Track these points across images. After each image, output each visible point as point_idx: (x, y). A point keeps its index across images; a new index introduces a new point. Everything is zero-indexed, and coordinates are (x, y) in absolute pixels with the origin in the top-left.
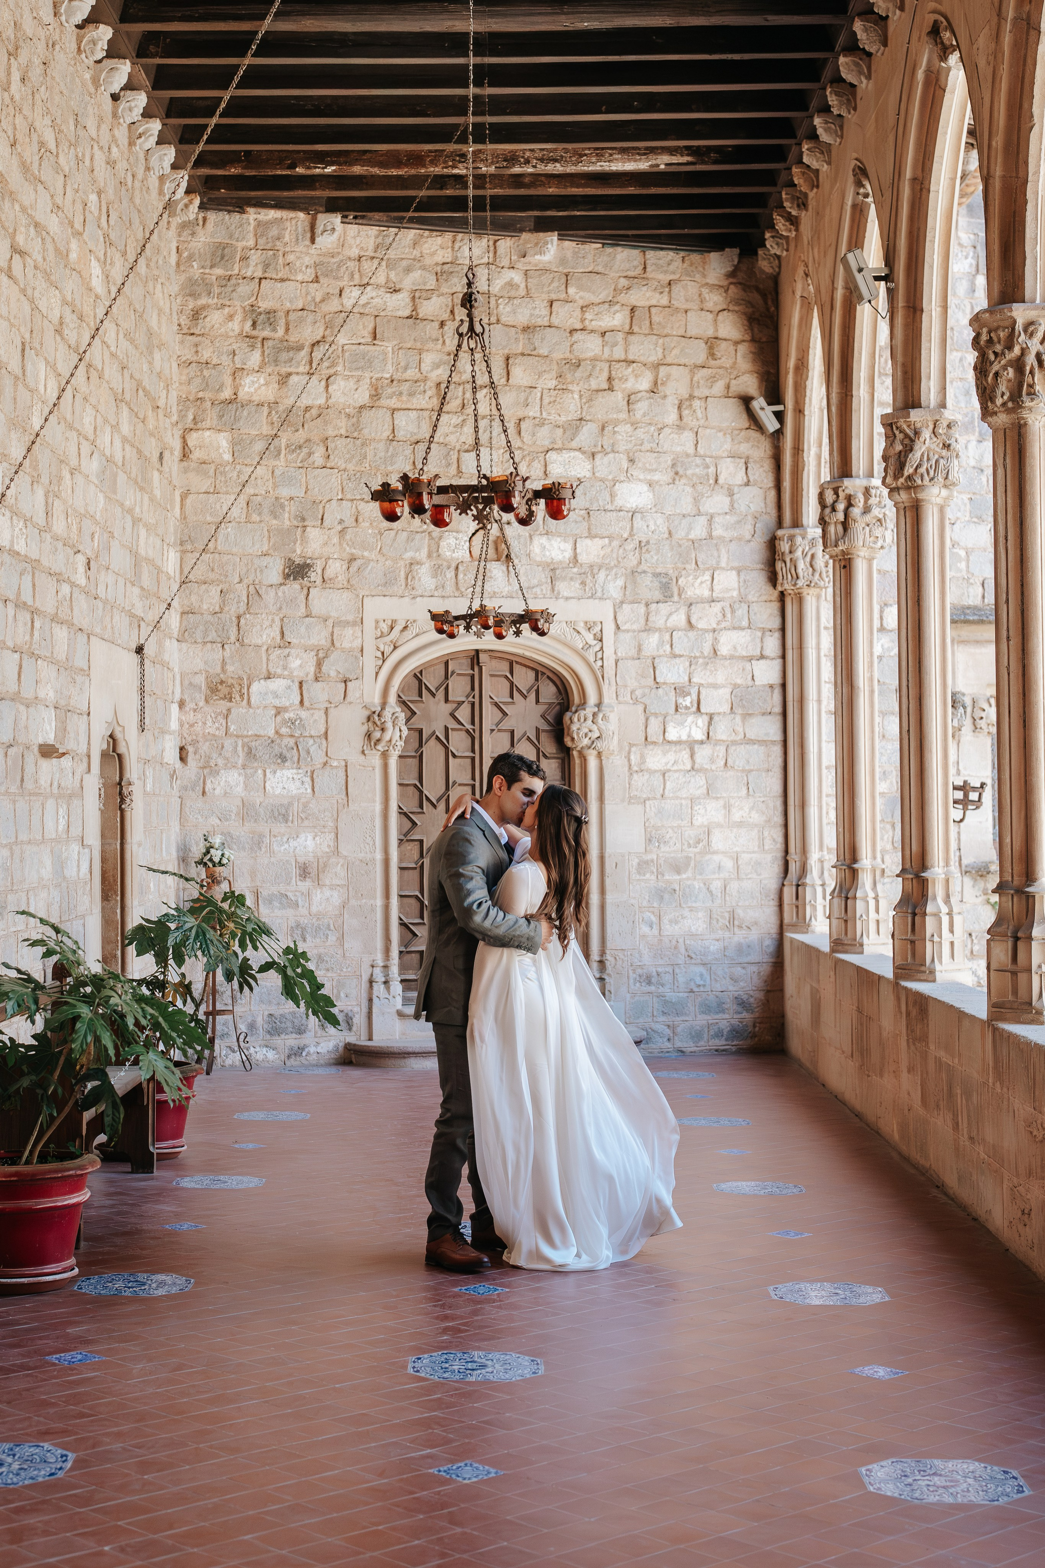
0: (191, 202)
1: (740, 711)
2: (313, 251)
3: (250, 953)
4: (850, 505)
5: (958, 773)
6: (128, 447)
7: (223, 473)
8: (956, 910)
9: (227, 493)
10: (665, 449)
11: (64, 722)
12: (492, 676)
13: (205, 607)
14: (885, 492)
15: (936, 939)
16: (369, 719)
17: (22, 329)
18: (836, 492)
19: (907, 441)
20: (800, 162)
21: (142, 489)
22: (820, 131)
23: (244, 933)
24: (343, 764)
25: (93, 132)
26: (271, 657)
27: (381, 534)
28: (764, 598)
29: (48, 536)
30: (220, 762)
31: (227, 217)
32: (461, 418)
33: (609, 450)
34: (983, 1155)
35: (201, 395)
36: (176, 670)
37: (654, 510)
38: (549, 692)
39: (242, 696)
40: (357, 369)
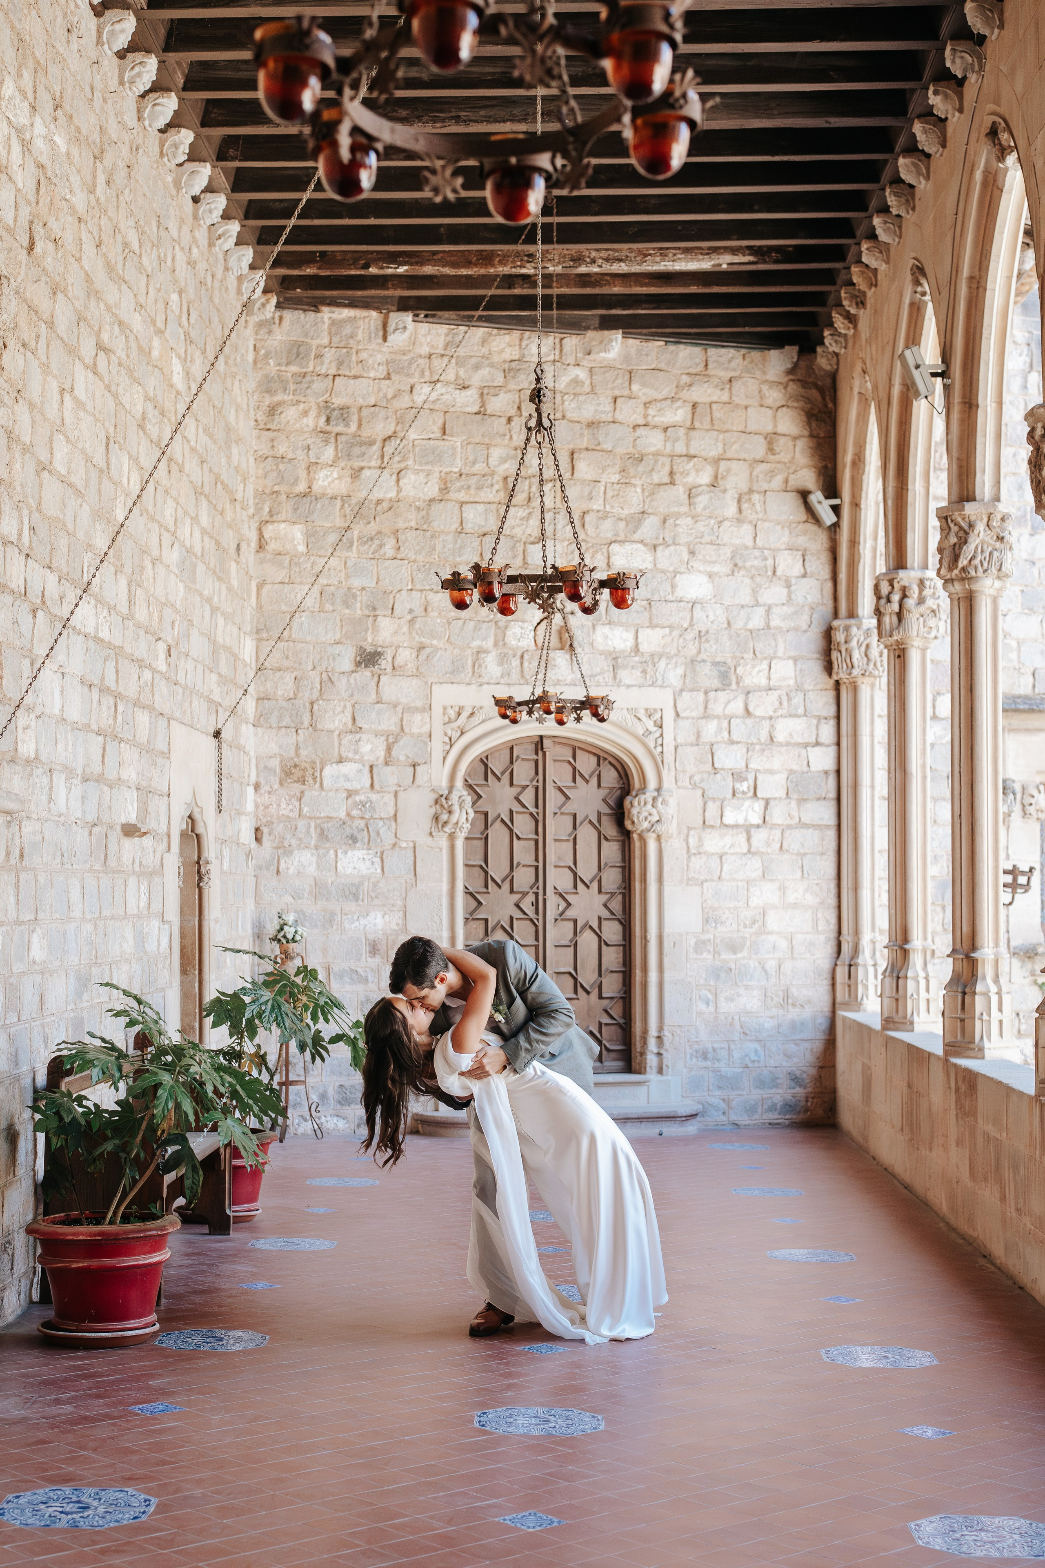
0: (268, 301)
1: (795, 796)
2: (385, 349)
3: (321, 1025)
4: (904, 596)
5: (1008, 857)
6: (206, 539)
7: (298, 564)
8: (1004, 989)
9: (301, 583)
10: (725, 541)
11: (145, 803)
12: (555, 761)
13: (280, 693)
14: (940, 583)
15: (985, 1017)
16: (436, 802)
17: (107, 424)
18: (891, 584)
19: (961, 534)
20: (859, 261)
21: (220, 579)
22: (879, 231)
23: (316, 1006)
24: (412, 845)
25: (174, 233)
26: (343, 742)
27: (449, 624)
28: (820, 686)
29: (131, 624)
30: (294, 842)
31: (302, 316)
32: (527, 512)
33: (670, 542)
34: (1029, 1226)
35: (276, 488)
36: (252, 753)
37: (713, 601)
38: (610, 777)
39: (315, 779)
40: (427, 463)
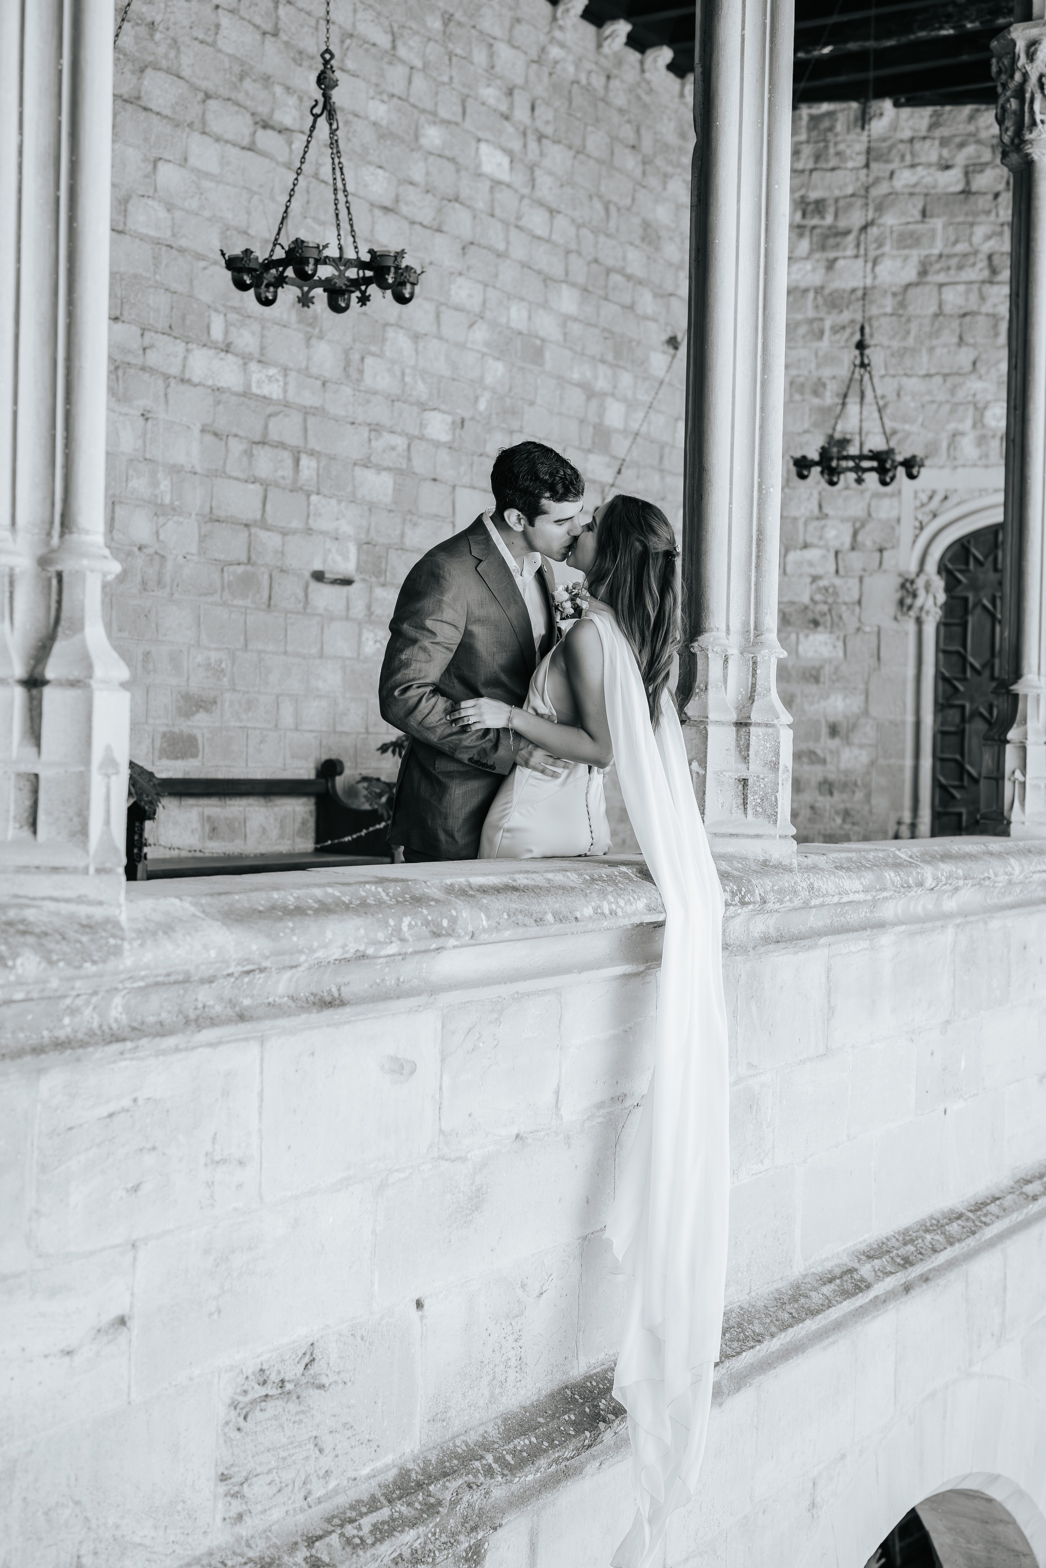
2: (864, 138)
16: (903, 586)
24: (877, 629)
26: (809, 529)
40: (905, 248)
